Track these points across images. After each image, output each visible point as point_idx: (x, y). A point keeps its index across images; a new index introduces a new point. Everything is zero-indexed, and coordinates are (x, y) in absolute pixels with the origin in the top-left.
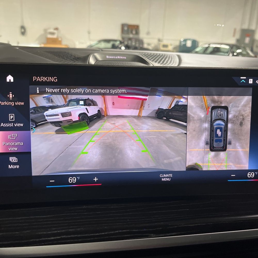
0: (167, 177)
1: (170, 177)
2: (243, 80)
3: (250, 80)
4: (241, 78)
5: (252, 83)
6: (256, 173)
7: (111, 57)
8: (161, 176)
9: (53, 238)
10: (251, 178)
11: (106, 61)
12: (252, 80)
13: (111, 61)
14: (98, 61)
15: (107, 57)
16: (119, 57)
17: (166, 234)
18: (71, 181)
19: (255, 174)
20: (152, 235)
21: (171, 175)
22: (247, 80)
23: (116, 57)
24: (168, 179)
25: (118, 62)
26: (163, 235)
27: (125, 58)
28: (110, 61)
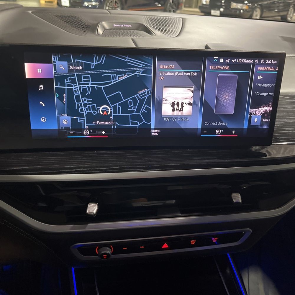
0: (156, 132)
1: (158, 132)
2: (216, 60)
3: (221, 59)
4: (215, 58)
5: (222, 62)
6: (223, 130)
7: (117, 26)
8: (152, 131)
9: (74, 170)
10: (218, 134)
11: (113, 29)
12: (222, 59)
13: (118, 29)
14: (105, 30)
15: (114, 25)
16: (125, 26)
17: (151, 170)
18: (85, 133)
19: (221, 131)
20: (142, 170)
21: (159, 131)
22: (219, 60)
23: (123, 25)
24: (156, 134)
25: (124, 30)
26: (149, 170)
27: (131, 26)
28: (116, 29)
